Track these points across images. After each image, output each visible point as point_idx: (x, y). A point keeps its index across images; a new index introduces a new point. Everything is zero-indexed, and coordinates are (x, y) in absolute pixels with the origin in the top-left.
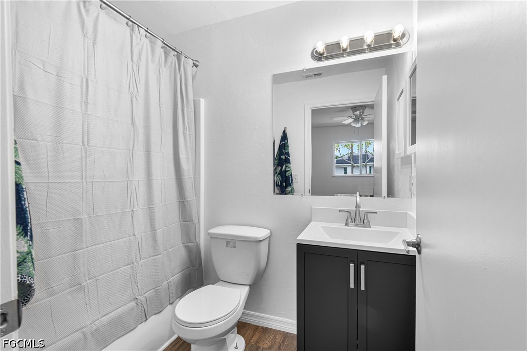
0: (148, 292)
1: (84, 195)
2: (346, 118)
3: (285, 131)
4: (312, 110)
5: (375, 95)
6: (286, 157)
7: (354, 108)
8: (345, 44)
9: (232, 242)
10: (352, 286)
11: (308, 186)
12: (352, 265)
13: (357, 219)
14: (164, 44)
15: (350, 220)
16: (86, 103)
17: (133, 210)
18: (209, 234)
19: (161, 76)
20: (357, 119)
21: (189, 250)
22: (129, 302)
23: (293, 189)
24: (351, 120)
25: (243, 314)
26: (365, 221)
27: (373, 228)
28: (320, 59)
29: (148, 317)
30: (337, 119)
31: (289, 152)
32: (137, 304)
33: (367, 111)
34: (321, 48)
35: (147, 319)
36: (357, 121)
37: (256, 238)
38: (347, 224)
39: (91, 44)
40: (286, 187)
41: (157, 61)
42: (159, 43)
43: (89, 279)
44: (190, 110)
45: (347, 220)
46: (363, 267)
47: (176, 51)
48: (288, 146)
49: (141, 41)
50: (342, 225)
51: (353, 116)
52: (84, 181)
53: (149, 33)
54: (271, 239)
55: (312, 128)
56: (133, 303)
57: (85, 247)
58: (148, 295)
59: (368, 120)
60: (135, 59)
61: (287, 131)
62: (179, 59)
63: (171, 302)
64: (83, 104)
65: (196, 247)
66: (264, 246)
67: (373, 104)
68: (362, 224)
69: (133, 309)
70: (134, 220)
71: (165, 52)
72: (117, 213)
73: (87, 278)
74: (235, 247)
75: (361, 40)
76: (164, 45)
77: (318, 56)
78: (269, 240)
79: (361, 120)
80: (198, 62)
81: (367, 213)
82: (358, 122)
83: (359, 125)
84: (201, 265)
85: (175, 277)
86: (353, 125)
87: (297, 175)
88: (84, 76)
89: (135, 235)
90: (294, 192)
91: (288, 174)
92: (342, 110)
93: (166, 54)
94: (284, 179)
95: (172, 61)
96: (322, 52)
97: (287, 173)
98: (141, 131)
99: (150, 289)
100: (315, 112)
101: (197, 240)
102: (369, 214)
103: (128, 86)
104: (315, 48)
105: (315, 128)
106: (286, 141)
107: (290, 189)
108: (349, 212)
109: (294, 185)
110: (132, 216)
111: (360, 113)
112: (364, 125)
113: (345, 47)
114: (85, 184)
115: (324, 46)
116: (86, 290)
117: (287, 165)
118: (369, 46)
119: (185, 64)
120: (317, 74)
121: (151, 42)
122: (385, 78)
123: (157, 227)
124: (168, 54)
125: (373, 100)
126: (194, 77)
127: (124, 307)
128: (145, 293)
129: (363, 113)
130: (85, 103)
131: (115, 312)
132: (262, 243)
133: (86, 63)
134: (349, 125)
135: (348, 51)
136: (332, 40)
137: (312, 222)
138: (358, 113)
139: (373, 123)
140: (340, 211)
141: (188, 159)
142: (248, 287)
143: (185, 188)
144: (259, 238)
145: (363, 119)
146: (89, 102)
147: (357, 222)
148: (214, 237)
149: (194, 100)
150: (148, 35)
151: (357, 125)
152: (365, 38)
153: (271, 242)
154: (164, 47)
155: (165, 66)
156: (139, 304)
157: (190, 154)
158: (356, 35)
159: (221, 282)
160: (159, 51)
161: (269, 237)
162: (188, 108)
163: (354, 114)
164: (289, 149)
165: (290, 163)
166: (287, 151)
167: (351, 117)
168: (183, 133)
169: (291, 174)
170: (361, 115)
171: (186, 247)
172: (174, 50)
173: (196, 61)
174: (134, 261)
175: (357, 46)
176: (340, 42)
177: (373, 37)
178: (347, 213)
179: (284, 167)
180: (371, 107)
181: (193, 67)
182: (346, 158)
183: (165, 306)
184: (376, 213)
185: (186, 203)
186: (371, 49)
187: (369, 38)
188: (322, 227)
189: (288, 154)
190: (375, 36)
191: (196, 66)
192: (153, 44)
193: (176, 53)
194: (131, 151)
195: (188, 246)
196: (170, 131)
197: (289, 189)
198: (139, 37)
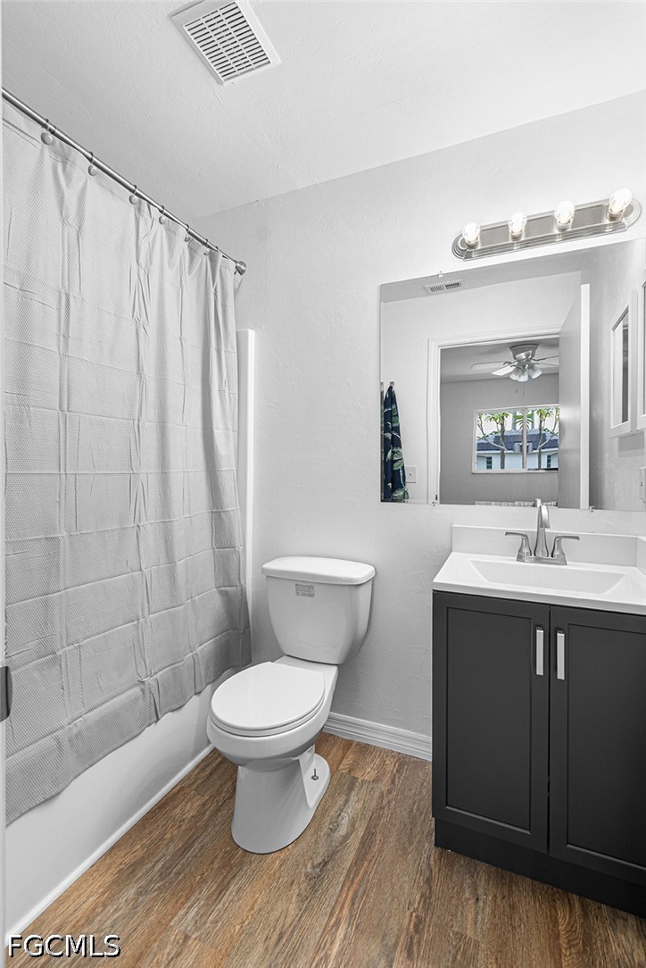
0: (160, 670)
1: (63, 497)
2: (501, 365)
3: (391, 388)
4: (442, 350)
5: (563, 322)
6: (393, 435)
7: (516, 347)
8: (517, 227)
9: (306, 586)
10: (540, 671)
11: (435, 488)
12: (540, 633)
13: (541, 548)
14: (189, 233)
15: (526, 550)
16: (66, 337)
17: (138, 526)
18: (264, 571)
19: (184, 290)
20: (520, 368)
21: (227, 598)
22: (131, 687)
23: (406, 493)
24: (509, 369)
25: (330, 719)
26: (556, 553)
27: (571, 566)
28: (468, 256)
29: (160, 716)
30: (481, 368)
31: (398, 427)
32: (143, 691)
33: (540, 352)
34: (472, 235)
35: (158, 719)
36: (520, 371)
37: (351, 580)
38: (520, 558)
39: (74, 235)
40: (394, 490)
41: (178, 263)
42: (182, 233)
43: (68, 645)
44: (230, 350)
45: (520, 550)
46: (561, 637)
47: (209, 247)
48: (397, 415)
49: (153, 229)
50: (512, 561)
51: (513, 360)
52: (62, 472)
53: (165, 214)
54: (376, 583)
55: (441, 383)
56: (137, 690)
57: (62, 588)
58: (161, 676)
59: (542, 369)
60: (142, 260)
61: (395, 389)
62: (213, 259)
63: (198, 690)
64: (61, 338)
65: (240, 593)
66: (364, 595)
67: (558, 338)
68: (550, 557)
69: (136, 700)
70: (141, 543)
71: (191, 249)
72: (113, 530)
73: (65, 643)
74: (312, 595)
75: (548, 220)
76: (188, 236)
77: (465, 250)
78: (373, 585)
79: (529, 368)
80: (245, 265)
81: (559, 538)
82: (523, 372)
83: (524, 378)
84: (247, 626)
85: (205, 648)
86: (514, 377)
87: (414, 469)
88: (63, 291)
89: (141, 570)
90: (408, 498)
91: (396, 466)
92: (493, 350)
93: (192, 252)
94: (390, 476)
95: (201, 263)
96: (472, 243)
97: (396, 464)
98: (151, 385)
99: (165, 665)
100: (448, 354)
101: (243, 583)
102: (563, 540)
103: (131, 308)
104: (461, 235)
105: (446, 383)
106: (394, 407)
107: (402, 493)
108: (526, 536)
109: (408, 487)
110: (137, 537)
111: (527, 355)
112: (534, 377)
113: (516, 233)
114: (63, 477)
115: (479, 231)
116: (63, 665)
117: (395, 450)
118: (563, 230)
119: (223, 269)
120: (453, 284)
121: (168, 230)
122: (585, 289)
123: (177, 555)
124: (195, 252)
125: (559, 330)
126: (236, 292)
127: (123, 696)
128: (155, 673)
129: (533, 356)
130: (64, 337)
131: (107, 704)
132: (362, 589)
133: (66, 268)
134: (507, 378)
135: (523, 239)
136: (493, 220)
137: (453, 553)
138: (523, 355)
139: (558, 374)
140: (507, 534)
141: (227, 436)
142: (335, 668)
143: (222, 488)
144: (356, 580)
145: (531, 367)
146: (70, 335)
147: (539, 554)
148: (273, 577)
149: (237, 333)
150: (164, 218)
151: (522, 377)
152: (556, 215)
153: (375, 588)
154: (189, 239)
155: (190, 273)
156: (147, 692)
157: (230, 427)
158: (539, 209)
159: (285, 657)
160: (182, 247)
161: (373, 579)
162: (226, 347)
163: (515, 358)
164: (400, 421)
165: (401, 447)
166: (395, 425)
167: (510, 363)
168: (219, 391)
169: (403, 467)
170: (529, 360)
171: (222, 593)
172: (205, 244)
173: (241, 263)
174: (140, 614)
175: (540, 230)
176: (509, 223)
177: (573, 213)
178: (520, 537)
179: (390, 454)
180: (552, 343)
181: (235, 273)
182: (491, 440)
183: (188, 697)
184: (577, 538)
185: (223, 515)
186: (566, 235)
187: (564, 215)
188: (473, 561)
189: (397, 429)
190: (576, 211)
191: (241, 272)
192: (171, 234)
193: (208, 249)
194: (136, 422)
195: (227, 592)
196: (197, 386)
197: (399, 493)
198: (150, 221)
